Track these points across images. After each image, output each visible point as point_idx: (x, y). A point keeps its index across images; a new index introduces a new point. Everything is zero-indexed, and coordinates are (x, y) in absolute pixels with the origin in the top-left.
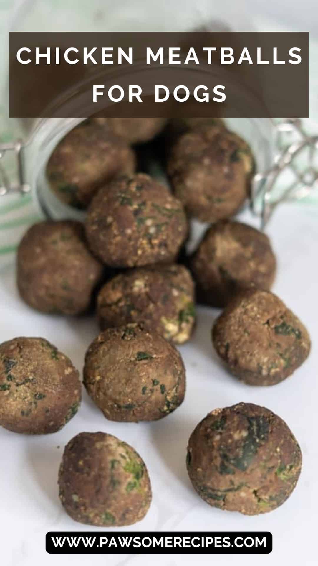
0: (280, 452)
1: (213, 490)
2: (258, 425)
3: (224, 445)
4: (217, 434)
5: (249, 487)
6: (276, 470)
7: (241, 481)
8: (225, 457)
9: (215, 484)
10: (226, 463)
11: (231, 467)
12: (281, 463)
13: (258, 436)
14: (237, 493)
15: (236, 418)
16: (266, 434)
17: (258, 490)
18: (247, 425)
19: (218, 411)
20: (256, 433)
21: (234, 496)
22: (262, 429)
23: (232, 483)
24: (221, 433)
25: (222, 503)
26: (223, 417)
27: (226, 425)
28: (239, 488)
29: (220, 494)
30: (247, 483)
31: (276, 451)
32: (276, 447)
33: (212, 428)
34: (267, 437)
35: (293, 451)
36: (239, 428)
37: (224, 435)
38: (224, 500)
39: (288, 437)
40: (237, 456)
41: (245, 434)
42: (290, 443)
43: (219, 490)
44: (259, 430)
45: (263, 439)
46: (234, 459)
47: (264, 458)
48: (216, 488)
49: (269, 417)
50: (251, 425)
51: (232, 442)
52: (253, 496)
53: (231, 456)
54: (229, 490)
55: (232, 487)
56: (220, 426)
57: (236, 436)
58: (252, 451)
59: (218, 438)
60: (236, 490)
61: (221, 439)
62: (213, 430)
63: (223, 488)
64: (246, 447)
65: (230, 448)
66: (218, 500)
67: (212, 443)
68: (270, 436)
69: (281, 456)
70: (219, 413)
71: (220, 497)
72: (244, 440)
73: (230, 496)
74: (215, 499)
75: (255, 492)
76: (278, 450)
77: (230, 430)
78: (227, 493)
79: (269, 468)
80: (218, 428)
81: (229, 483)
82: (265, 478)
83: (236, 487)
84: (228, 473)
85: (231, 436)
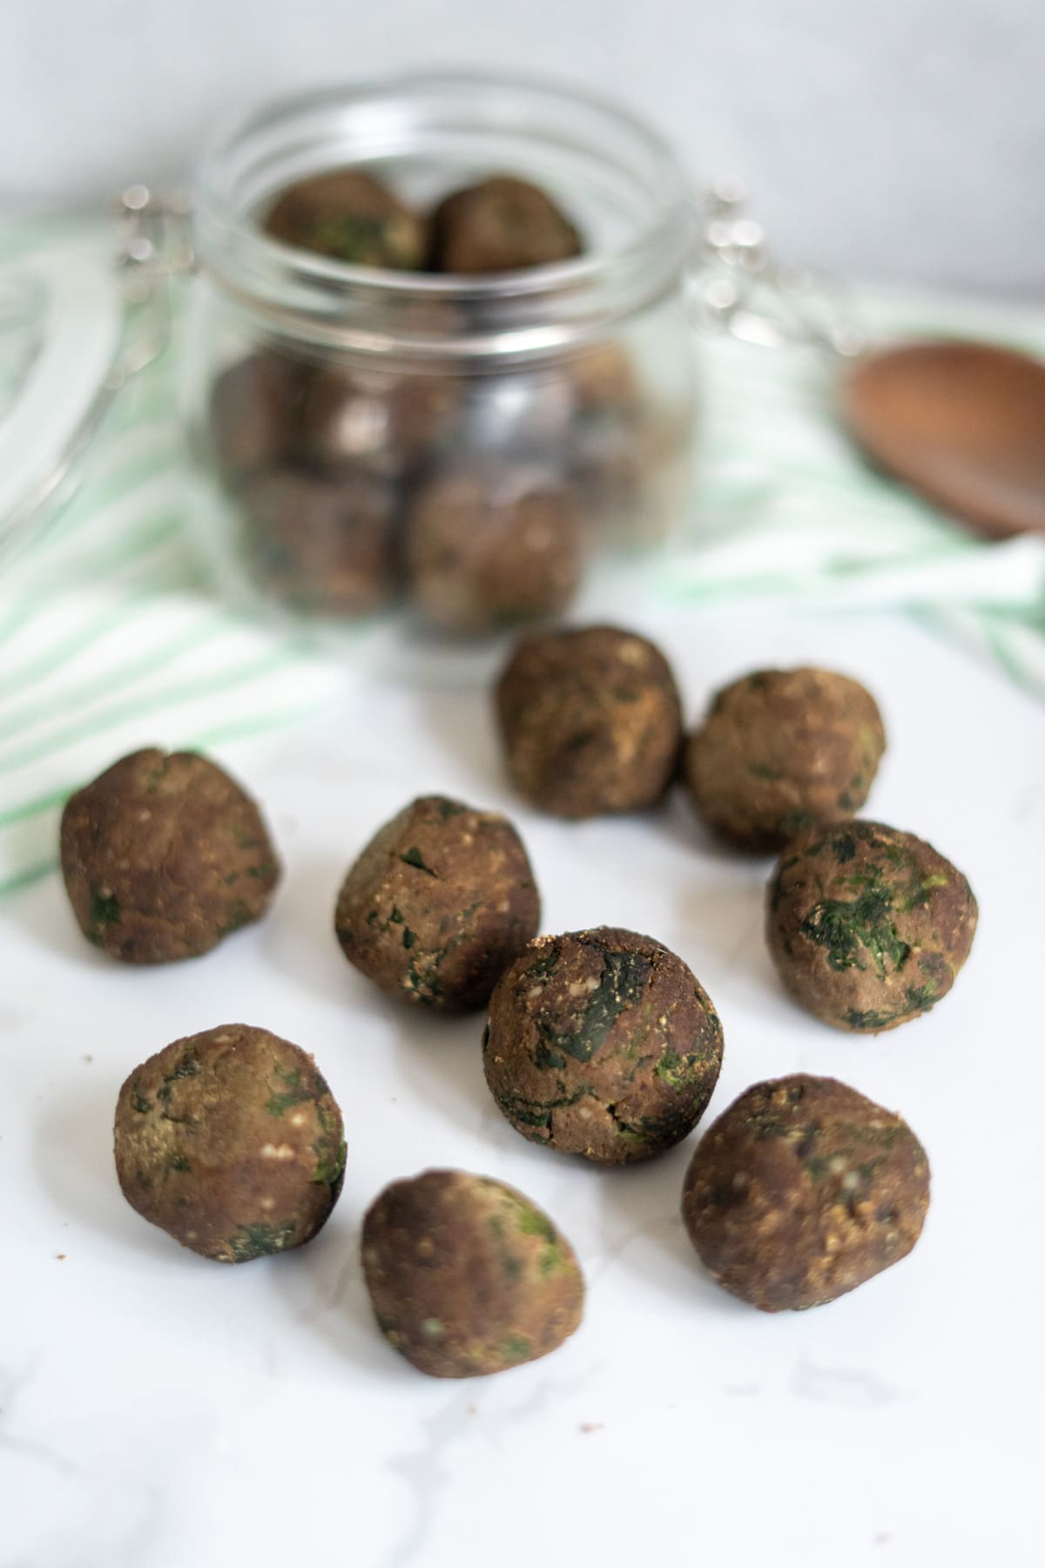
0: (667, 1026)
1: (526, 1102)
2: (625, 969)
3: (546, 1007)
4: (535, 985)
5: (597, 1098)
6: (657, 1064)
7: (580, 1082)
8: (546, 1030)
9: (529, 1090)
10: (548, 1046)
11: (558, 1053)
12: (668, 1048)
13: (622, 990)
14: (572, 1108)
15: (580, 954)
16: (638, 988)
17: (617, 1103)
18: (601, 967)
19: (547, 939)
20: (616, 986)
21: (568, 1115)
22: (631, 977)
23: (563, 1088)
24: (544, 983)
25: (546, 1133)
26: (555, 950)
27: (557, 967)
28: (575, 1100)
29: (538, 1111)
30: (591, 1088)
31: (659, 1024)
32: (660, 1016)
33: (529, 973)
34: (641, 993)
35: (698, 1028)
36: (581, 974)
37: (549, 986)
38: (549, 1125)
39: (690, 998)
40: (571, 1028)
41: (593, 984)
42: (692, 1011)
43: (538, 1104)
44: (624, 980)
45: (631, 997)
46: (565, 1036)
47: (630, 1035)
48: (529, 1098)
49: (652, 955)
50: (610, 967)
51: (564, 1002)
52: (608, 1117)
53: (558, 1028)
54: (557, 1103)
55: (560, 1096)
56: (546, 969)
57: (575, 989)
58: (603, 1020)
59: (537, 991)
60: (571, 1102)
61: (544, 996)
62: (530, 976)
63: (544, 1100)
64: (591, 1012)
65: (560, 1013)
66: (538, 1125)
67: (524, 1002)
68: (647, 992)
69: (668, 1036)
70: (547, 943)
71: (541, 1117)
72: (589, 996)
73: (560, 1115)
74: (531, 1123)
75: (612, 1109)
76: (663, 1021)
77: (563, 976)
78: (554, 1110)
79: (641, 1060)
80: (539, 973)
81: (554, 1089)
82: (632, 1079)
83: (569, 1097)
84: (552, 1066)
85: (563, 990)
